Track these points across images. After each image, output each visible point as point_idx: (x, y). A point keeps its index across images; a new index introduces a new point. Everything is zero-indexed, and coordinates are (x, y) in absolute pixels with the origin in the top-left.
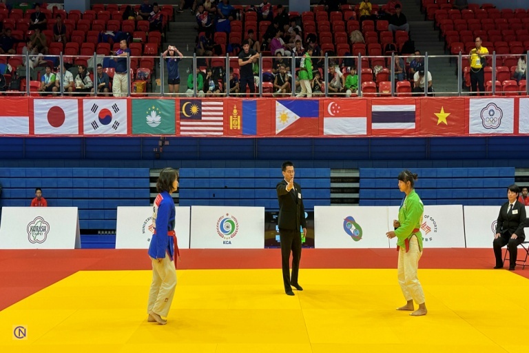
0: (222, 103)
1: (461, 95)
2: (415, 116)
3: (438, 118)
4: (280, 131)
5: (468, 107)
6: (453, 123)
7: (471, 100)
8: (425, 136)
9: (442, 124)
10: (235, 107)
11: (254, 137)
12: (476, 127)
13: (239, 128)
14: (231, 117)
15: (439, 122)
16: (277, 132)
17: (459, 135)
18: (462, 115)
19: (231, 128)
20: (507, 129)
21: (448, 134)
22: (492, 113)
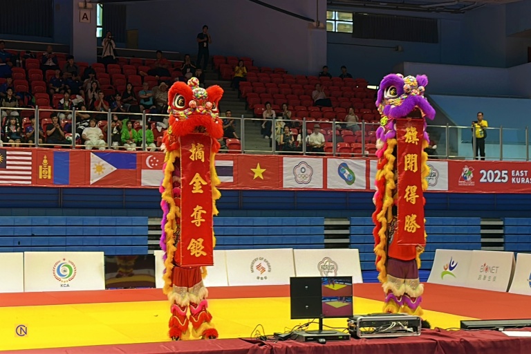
0: (30, 153)
1: (275, 153)
2: (232, 171)
3: (254, 173)
4: (95, 181)
5: (282, 164)
6: (269, 178)
7: (284, 159)
8: (243, 189)
9: (258, 178)
10: (45, 157)
11: (66, 186)
12: (289, 182)
13: (49, 177)
14: (41, 167)
15: (256, 176)
16: (92, 182)
17: (274, 189)
18: (276, 171)
19: (40, 177)
20: (317, 184)
21: (263, 188)
22: (303, 170)
